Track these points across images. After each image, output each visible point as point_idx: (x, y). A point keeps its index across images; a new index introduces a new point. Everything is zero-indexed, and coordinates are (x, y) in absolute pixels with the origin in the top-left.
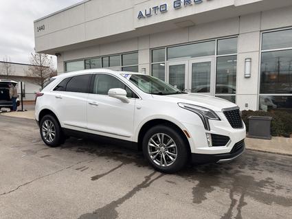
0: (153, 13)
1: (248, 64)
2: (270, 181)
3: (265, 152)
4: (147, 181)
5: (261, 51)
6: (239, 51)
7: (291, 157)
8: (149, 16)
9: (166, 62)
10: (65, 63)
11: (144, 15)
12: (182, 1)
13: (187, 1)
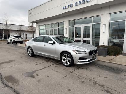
0: (68, 7)
1: (104, 27)
5: (109, 22)
6: (101, 22)
8: (66, 8)
9: (74, 26)
10: (39, 26)
12: (78, 2)
13: (80, 3)
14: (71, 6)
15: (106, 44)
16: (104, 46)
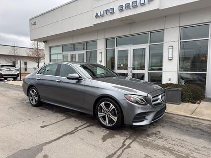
0: (105, 14)
1: (171, 50)
4: (75, 130)
5: (180, 41)
6: (165, 41)
7: (185, 118)
8: (102, 16)
9: (115, 48)
10: (50, 48)
11: (99, 15)
12: (124, 5)
13: (128, 6)
14: (112, 12)
15: (175, 81)
16: (171, 84)
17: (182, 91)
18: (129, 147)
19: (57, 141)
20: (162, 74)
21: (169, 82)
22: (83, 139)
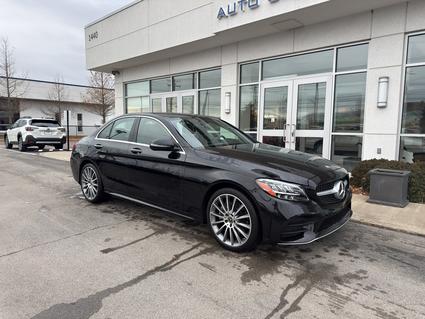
0: (238, 10)
1: (383, 86)
2: (361, 275)
3: (383, 227)
5: (405, 65)
6: (369, 66)
7: (422, 239)
8: (233, 14)
9: (259, 83)
10: (125, 85)
11: (226, 13)
14: (253, 4)
17: (410, 177)
18: (295, 307)
19: (135, 286)
20: (361, 139)
21: (378, 157)
22: (189, 284)
